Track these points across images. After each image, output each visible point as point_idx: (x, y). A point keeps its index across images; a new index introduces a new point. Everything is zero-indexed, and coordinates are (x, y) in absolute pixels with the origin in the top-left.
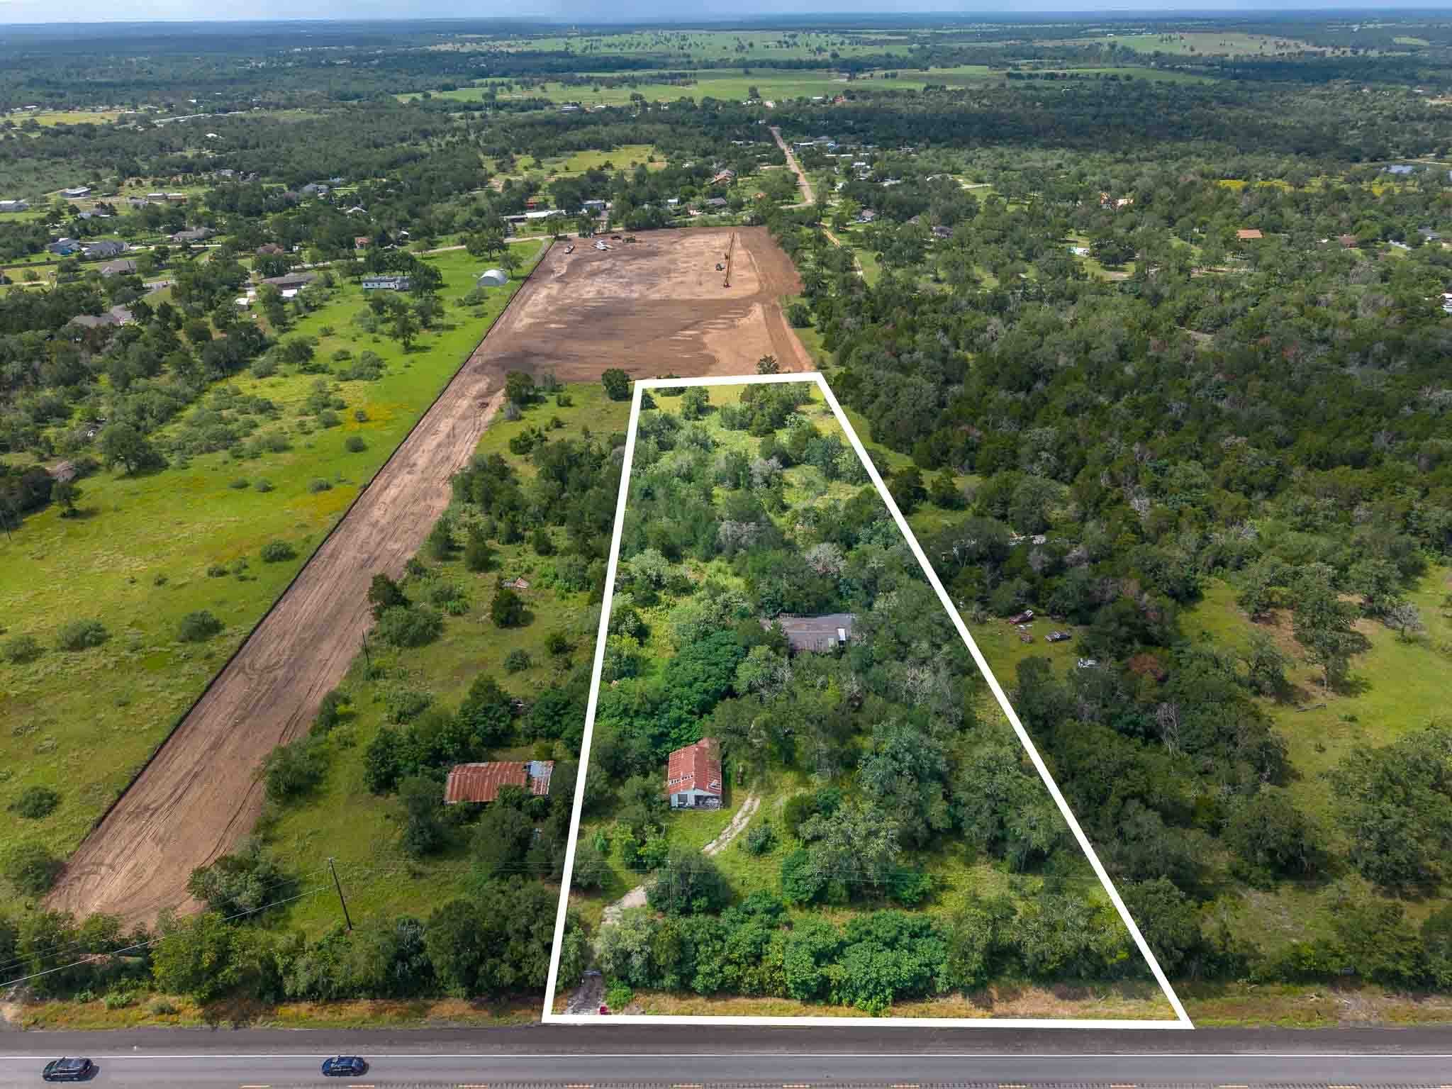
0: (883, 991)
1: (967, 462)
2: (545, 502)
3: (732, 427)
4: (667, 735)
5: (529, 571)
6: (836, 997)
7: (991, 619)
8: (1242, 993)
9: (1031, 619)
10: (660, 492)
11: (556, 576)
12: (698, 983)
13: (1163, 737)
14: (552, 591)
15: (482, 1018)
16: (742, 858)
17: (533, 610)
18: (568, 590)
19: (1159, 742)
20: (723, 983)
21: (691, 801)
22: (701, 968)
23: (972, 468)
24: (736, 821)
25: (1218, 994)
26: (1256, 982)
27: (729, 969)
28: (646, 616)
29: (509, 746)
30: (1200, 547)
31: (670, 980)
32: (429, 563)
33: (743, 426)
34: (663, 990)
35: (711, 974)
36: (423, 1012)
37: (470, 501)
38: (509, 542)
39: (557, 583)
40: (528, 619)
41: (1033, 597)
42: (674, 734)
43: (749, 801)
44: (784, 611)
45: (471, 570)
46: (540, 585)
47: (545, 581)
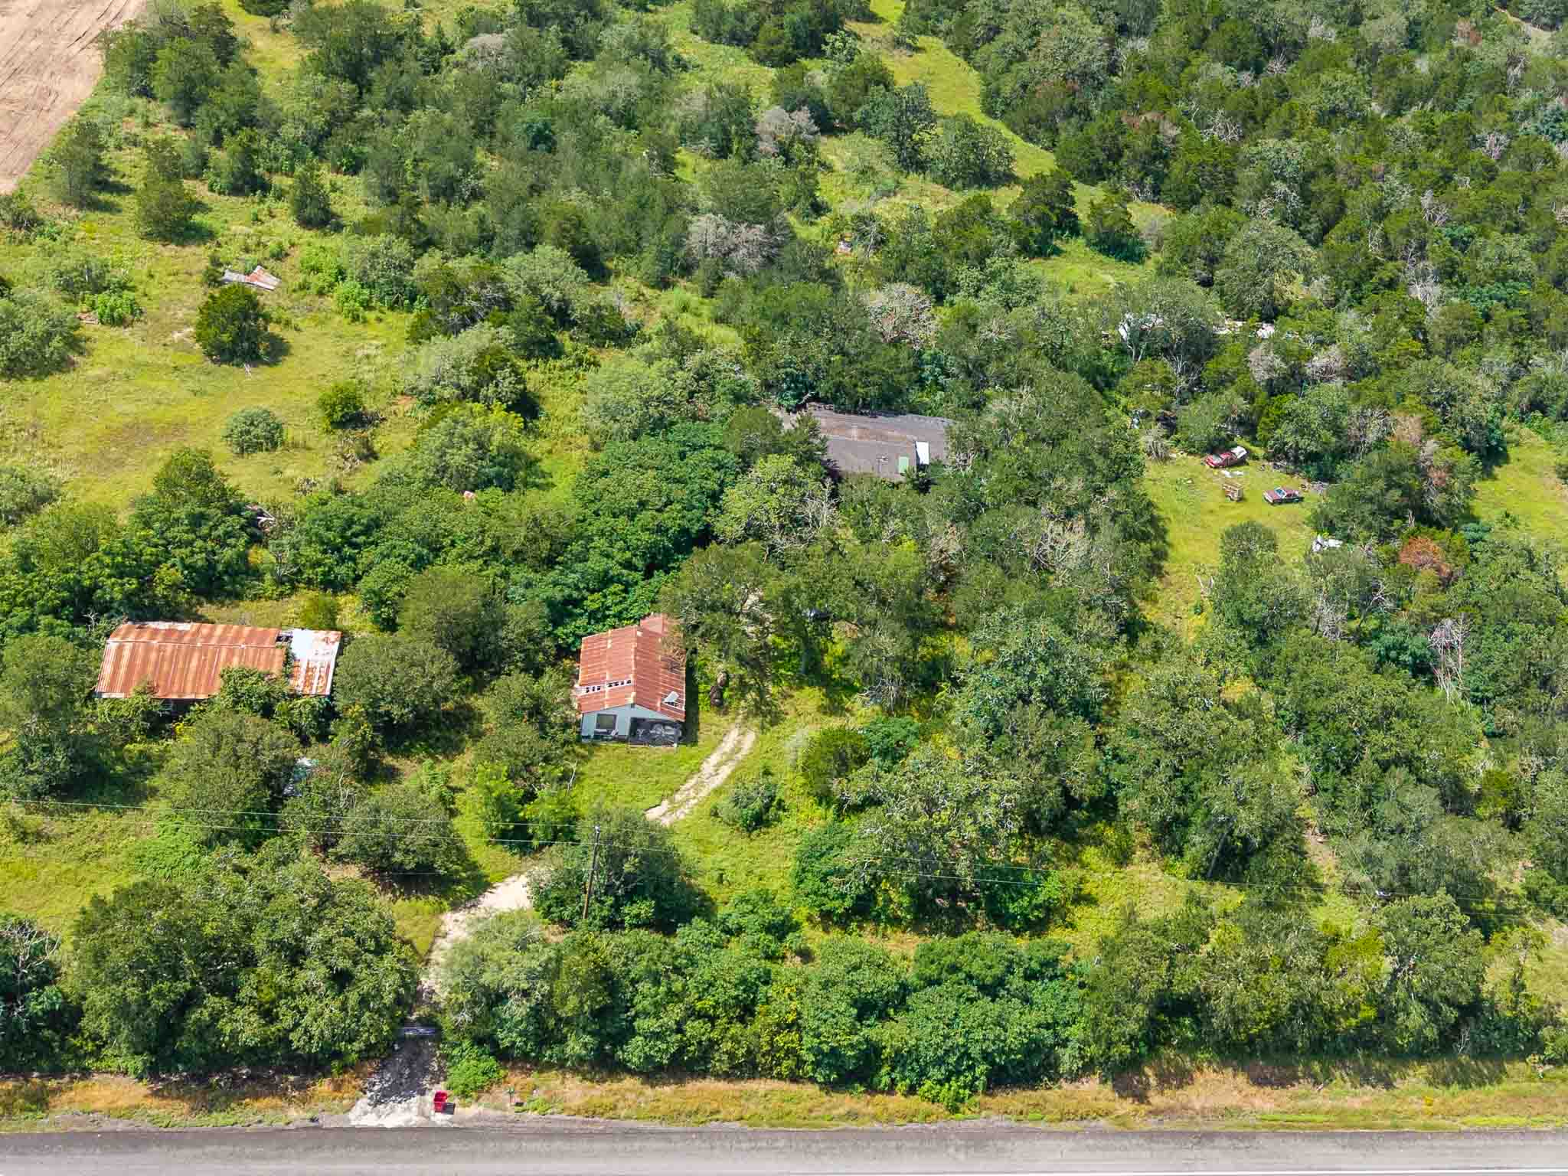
0: (971, 1068)
1: (1149, 180)
2: (319, 121)
3: (716, 38)
4: (577, 603)
5: (280, 255)
6: (886, 1080)
7: (1176, 454)
8: (1530, 1079)
9: (1241, 462)
10: (567, 138)
11: (341, 274)
12: (634, 1051)
13: (1439, 673)
14: (330, 302)
15: (177, 1113)
16: (720, 833)
17: (289, 336)
18: (367, 306)
19: (1432, 683)
20: (682, 1050)
21: (623, 728)
22: (642, 1024)
23: (1156, 191)
24: (708, 767)
25: (1495, 1078)
26: (1551, 1061)
27: (694, 1027)
28: (535, 378)
29: (238, 596)
30: (1514, 377)
31: (576, 1045)
32: (45, 203)
33: (736, 39)
34: (561, 1065)
35: (657, 1036)
36: (40, 1101)
37: (146, 93)
38: (236, 190)
39: (342, 288)
40: (278, 350)
41: (1248, 426)
42: (593, 602)
43: (734, 734)
44: (816, 398)
45: (148, 236)
46: (304, 287)
47: (316, 281)
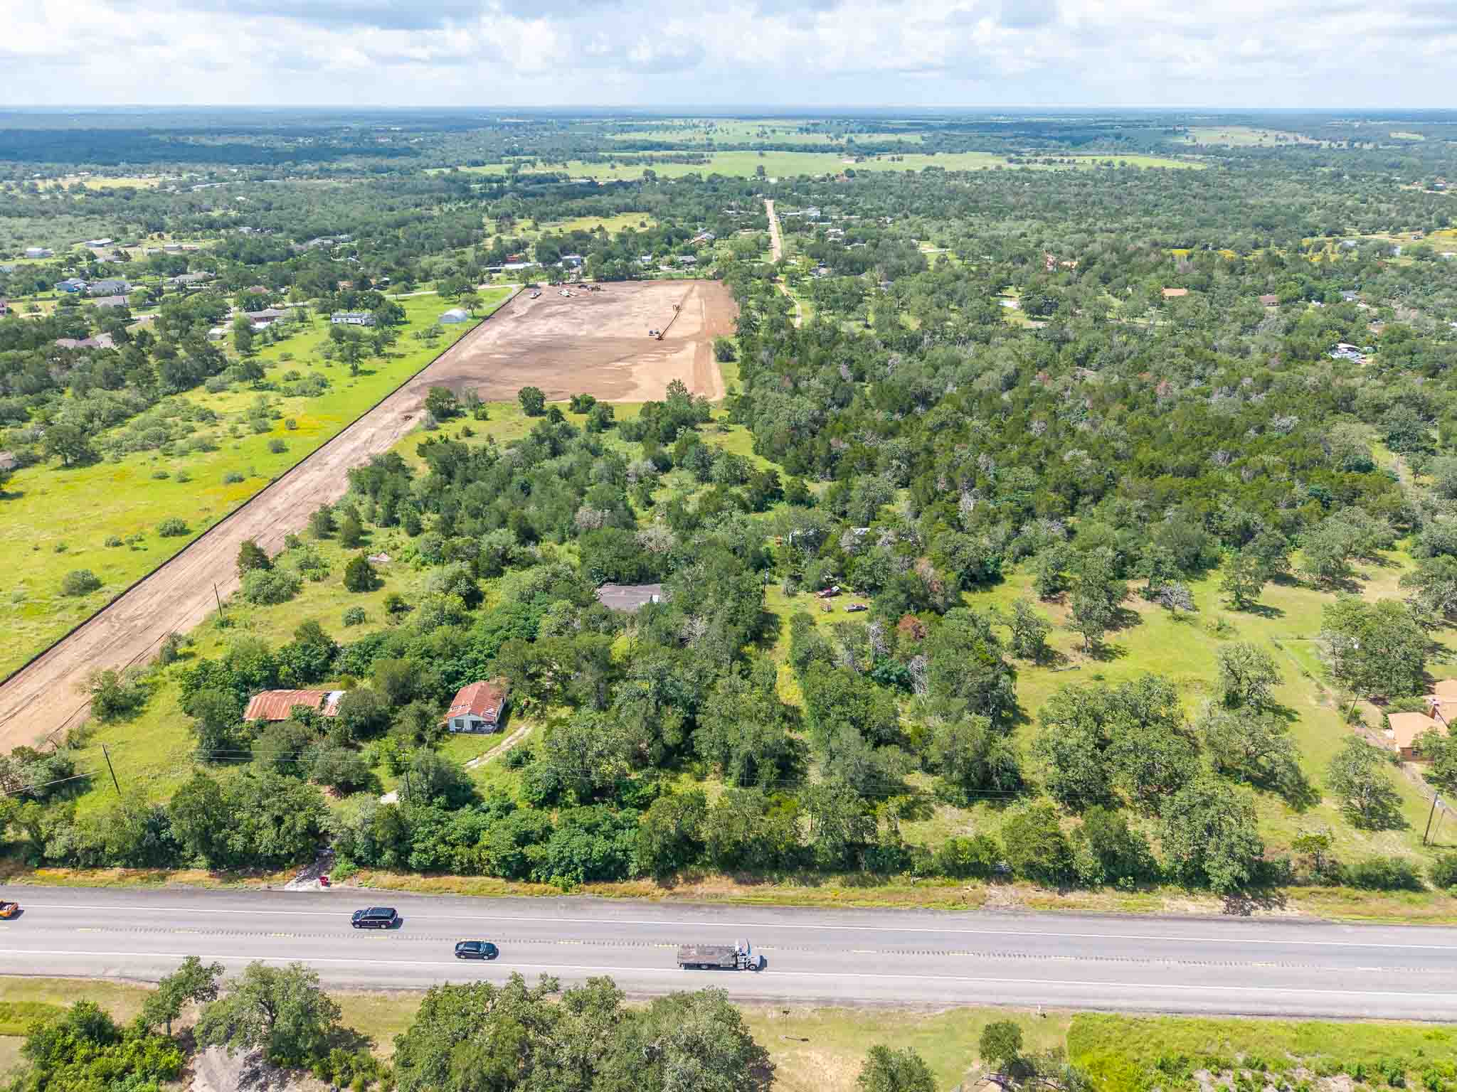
0: (576, 869)
1: (828, 470)
2: (427, 492)
3: (629, 439)
4: (462, 673)
5: (395, 548)
6: (534, 875)
7: (799, 593)
8: (904, 884)
9: (836, 594)
10: (536, 488)
11: (417, 552)
12: (413, 859)
13: (916, 686)
14: (409, 565)
16: (498, 770)
17: (387, 579)
18: (424, 564)
19: (911, 692)
20: (437, 859)
21: (468, 726)
22: (417, 846)
23: (832, 475)
24: (504, 743)
25: (882, 884)
26: (919, 875)
27: (442, 848)
28: (484, 585)
29: (322, 681)
30: (1010, 538)
31: (388, 856)
32: (306, 539)
33: (635, 437)
34: (381, 868)
35: (425, 851)
36: (164, 878)
37: (363, 492)
38: (386, 525)
39: (417, 557)
40: (378, 585)
41: (842, 574)
42: (469, 673)
43: (523, 728)
45: (344, 547)
46: (400, 559)
47: (405, 556)
